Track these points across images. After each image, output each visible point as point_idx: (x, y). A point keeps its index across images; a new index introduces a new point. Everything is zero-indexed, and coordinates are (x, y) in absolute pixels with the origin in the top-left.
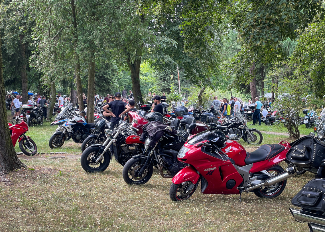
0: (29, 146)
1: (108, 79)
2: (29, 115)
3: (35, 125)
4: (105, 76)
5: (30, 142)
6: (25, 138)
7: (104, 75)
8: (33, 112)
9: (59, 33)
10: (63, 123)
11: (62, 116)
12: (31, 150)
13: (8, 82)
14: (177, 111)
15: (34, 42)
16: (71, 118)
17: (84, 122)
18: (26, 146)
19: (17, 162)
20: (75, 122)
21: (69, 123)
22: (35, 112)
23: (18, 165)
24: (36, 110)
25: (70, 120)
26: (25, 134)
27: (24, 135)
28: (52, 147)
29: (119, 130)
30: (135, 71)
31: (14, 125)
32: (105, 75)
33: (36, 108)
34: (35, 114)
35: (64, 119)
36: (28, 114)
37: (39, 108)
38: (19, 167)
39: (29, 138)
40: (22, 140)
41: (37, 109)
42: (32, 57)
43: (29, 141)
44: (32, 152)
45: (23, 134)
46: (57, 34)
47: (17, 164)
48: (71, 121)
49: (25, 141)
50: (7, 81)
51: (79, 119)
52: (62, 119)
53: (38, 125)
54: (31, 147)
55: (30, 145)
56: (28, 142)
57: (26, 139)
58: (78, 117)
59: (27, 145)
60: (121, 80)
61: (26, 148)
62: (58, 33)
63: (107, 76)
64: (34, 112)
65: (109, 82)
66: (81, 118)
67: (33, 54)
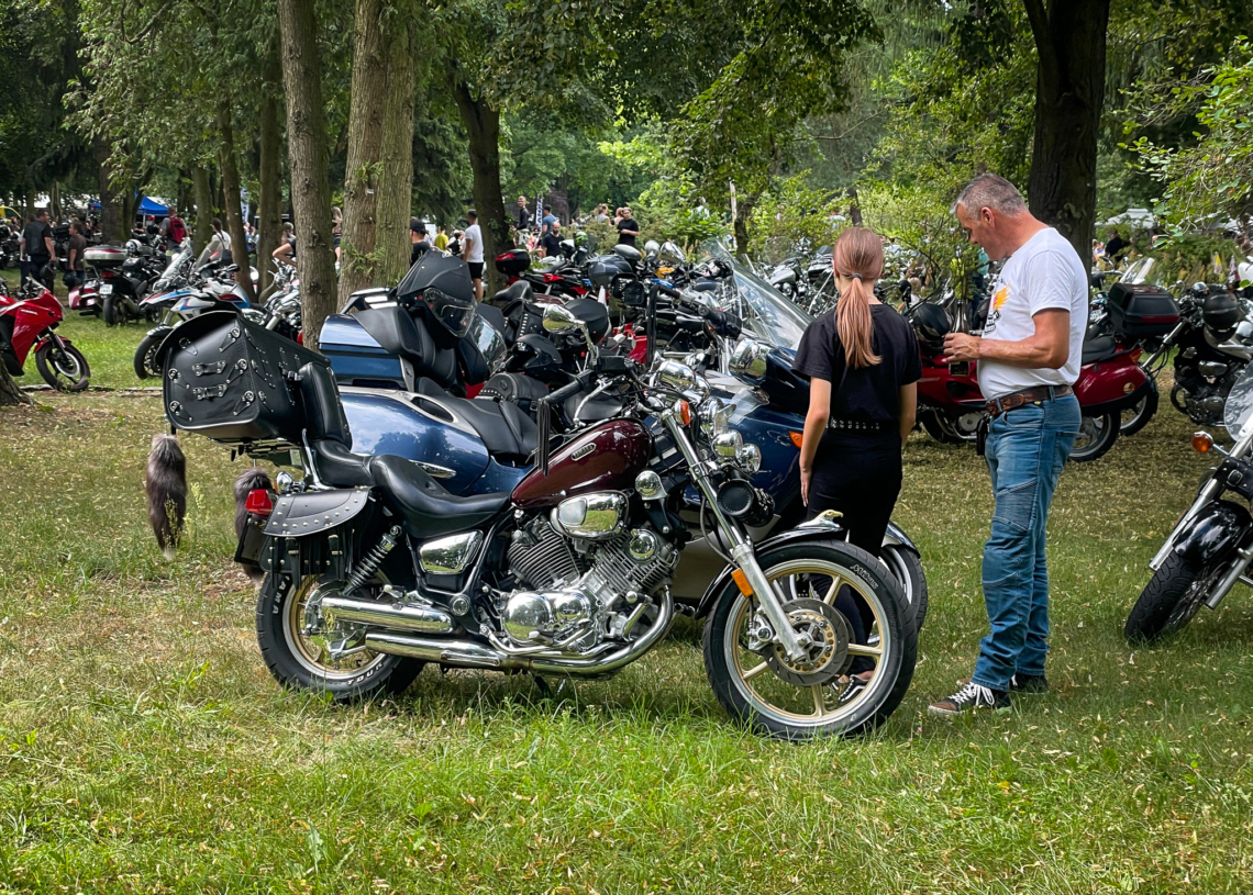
0: (67, 366)
1: (441, 152)
2: (111, 287)
3: (134, 321)
4: (428, 140)
5: (67, 353)
6: (53, 342)
7: (421, 136)
8: (122, 273)
9: (156, 20)
10: (174, 303)
11: (171, 281)
12: (70, 378)
13: (52, 163)
14: (597, 272)
15: (86, 46)
16: (200, 287)
17: (240, 299)
18: (56, 363)
19: (8, 388)
20: (211, 298)
21: (193, 302)
22: (132, 276)
23: (11, 395)
24: (135, 269)
25: (197, 292)
26: (56, 331)
27: (51, 333)
28: (142, 375)
29: (281, 311)
30: (482, 129)
31: (22, 303)
32: (426, 135)
33: (135, 260)
34: (130, 283)
35: (180, 291)
36: (106, 283)
37: (145, 263)
38: (15, 402)
39: (67, 342)
40: (44, 346)
41: (138, 263)
42: (71, 96)
43: (66, 349)
44: (76, 383)
45: (47, 331)
46: (149, 24)
47: (7, 392)
48: (200, 295)
49: (54, 351)
50: (49, 160)
51: (223, 289)
52: (171, 288)
53: (142, 321)
54: (72, 368)
55: (69, 363)
56: (64, 355)
57: (58, 346)
58: (221, 283)
59: (59, 361)
60: (530, 152)
61: (58, 372)
62: (151, 21)
63: (435, 139)
64: (129, 275)
65: (443, 165)
66: (230, 288)
67: (73, 89)
